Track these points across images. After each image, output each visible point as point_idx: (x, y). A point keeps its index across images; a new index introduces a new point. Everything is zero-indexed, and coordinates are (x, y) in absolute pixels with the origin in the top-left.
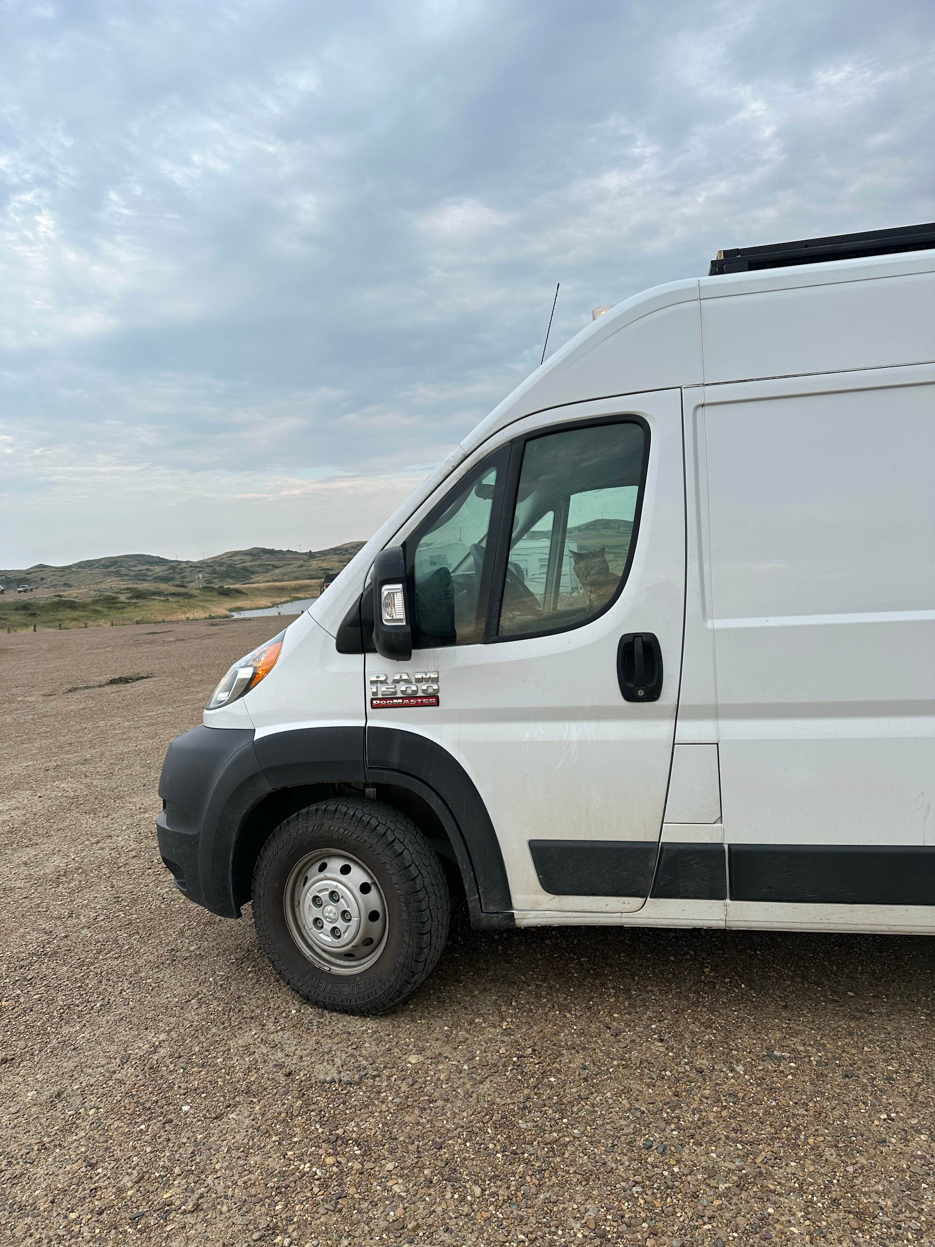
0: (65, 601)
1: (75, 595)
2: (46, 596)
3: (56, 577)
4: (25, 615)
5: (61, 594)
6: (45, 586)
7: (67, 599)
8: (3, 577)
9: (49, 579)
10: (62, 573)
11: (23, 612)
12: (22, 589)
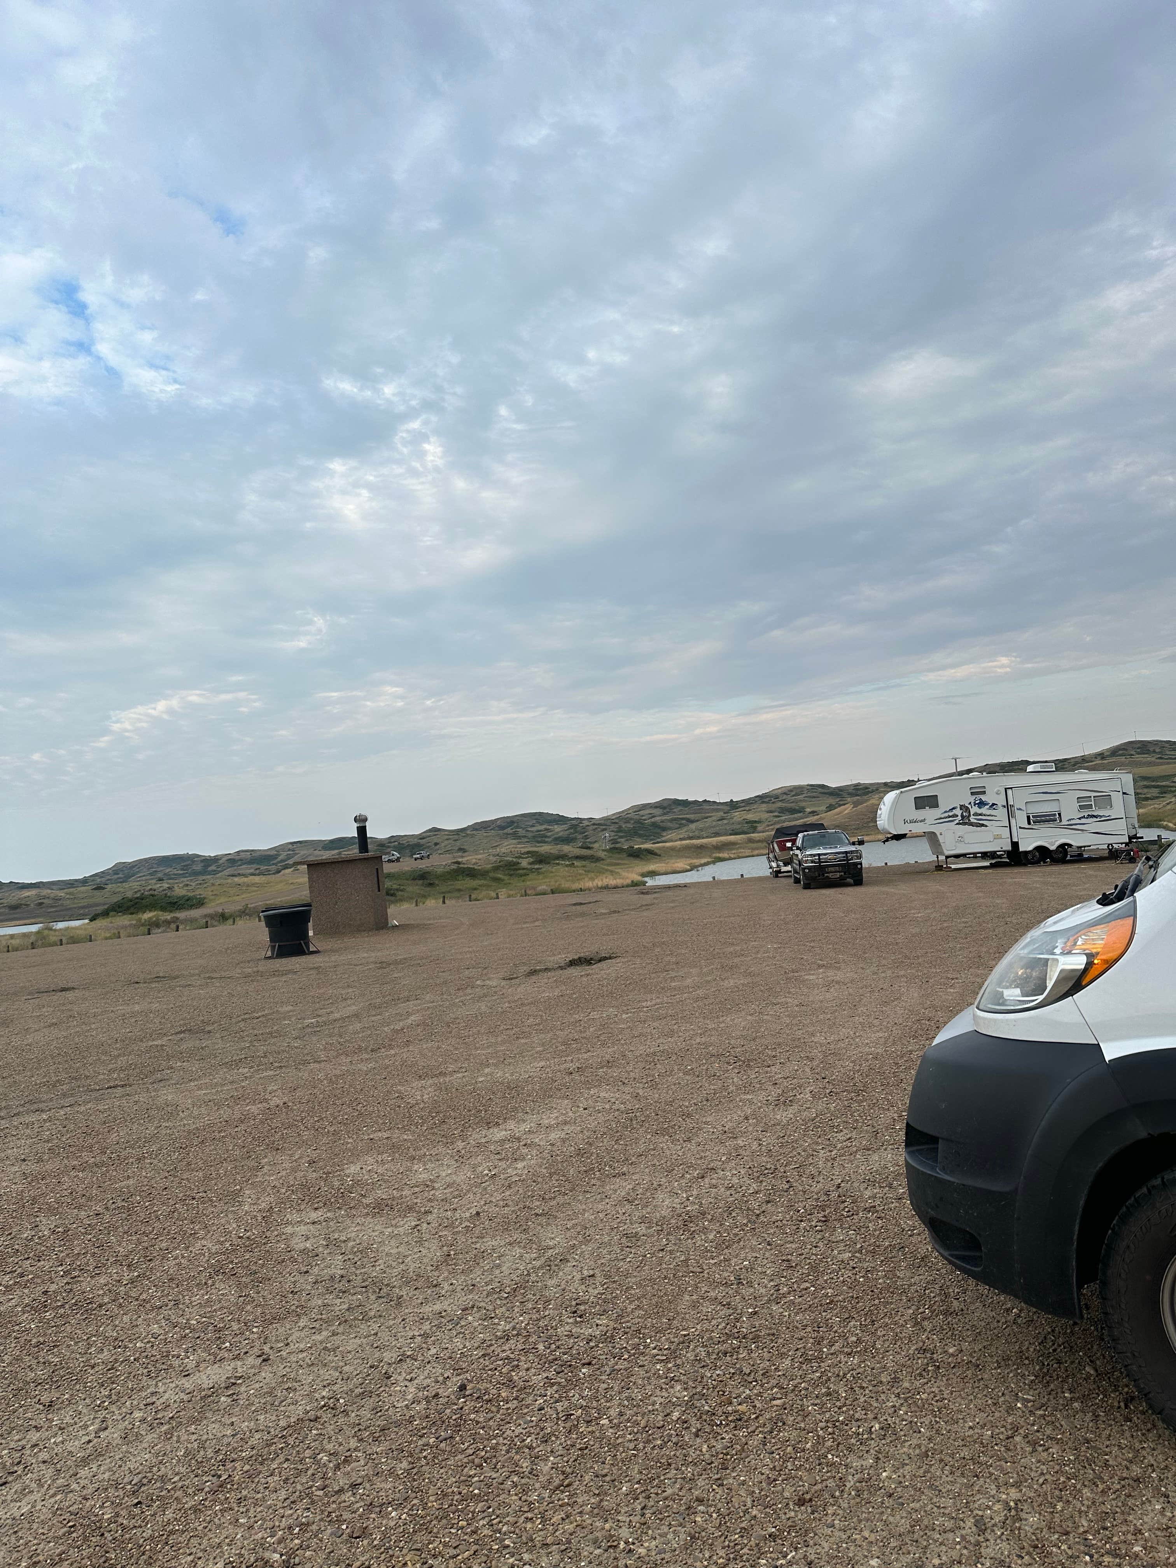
0: (464, 868)
1: (474, 861)
2: (444, 863)
3: (450, 841)
4: (422, 885)
5: (460, 860)
6: (439, 852)
7: (466, 866)
8: (396, 843)
9: (443, 844)
10: (456, 837)
11: (421, 882)
12: (418, 856)
